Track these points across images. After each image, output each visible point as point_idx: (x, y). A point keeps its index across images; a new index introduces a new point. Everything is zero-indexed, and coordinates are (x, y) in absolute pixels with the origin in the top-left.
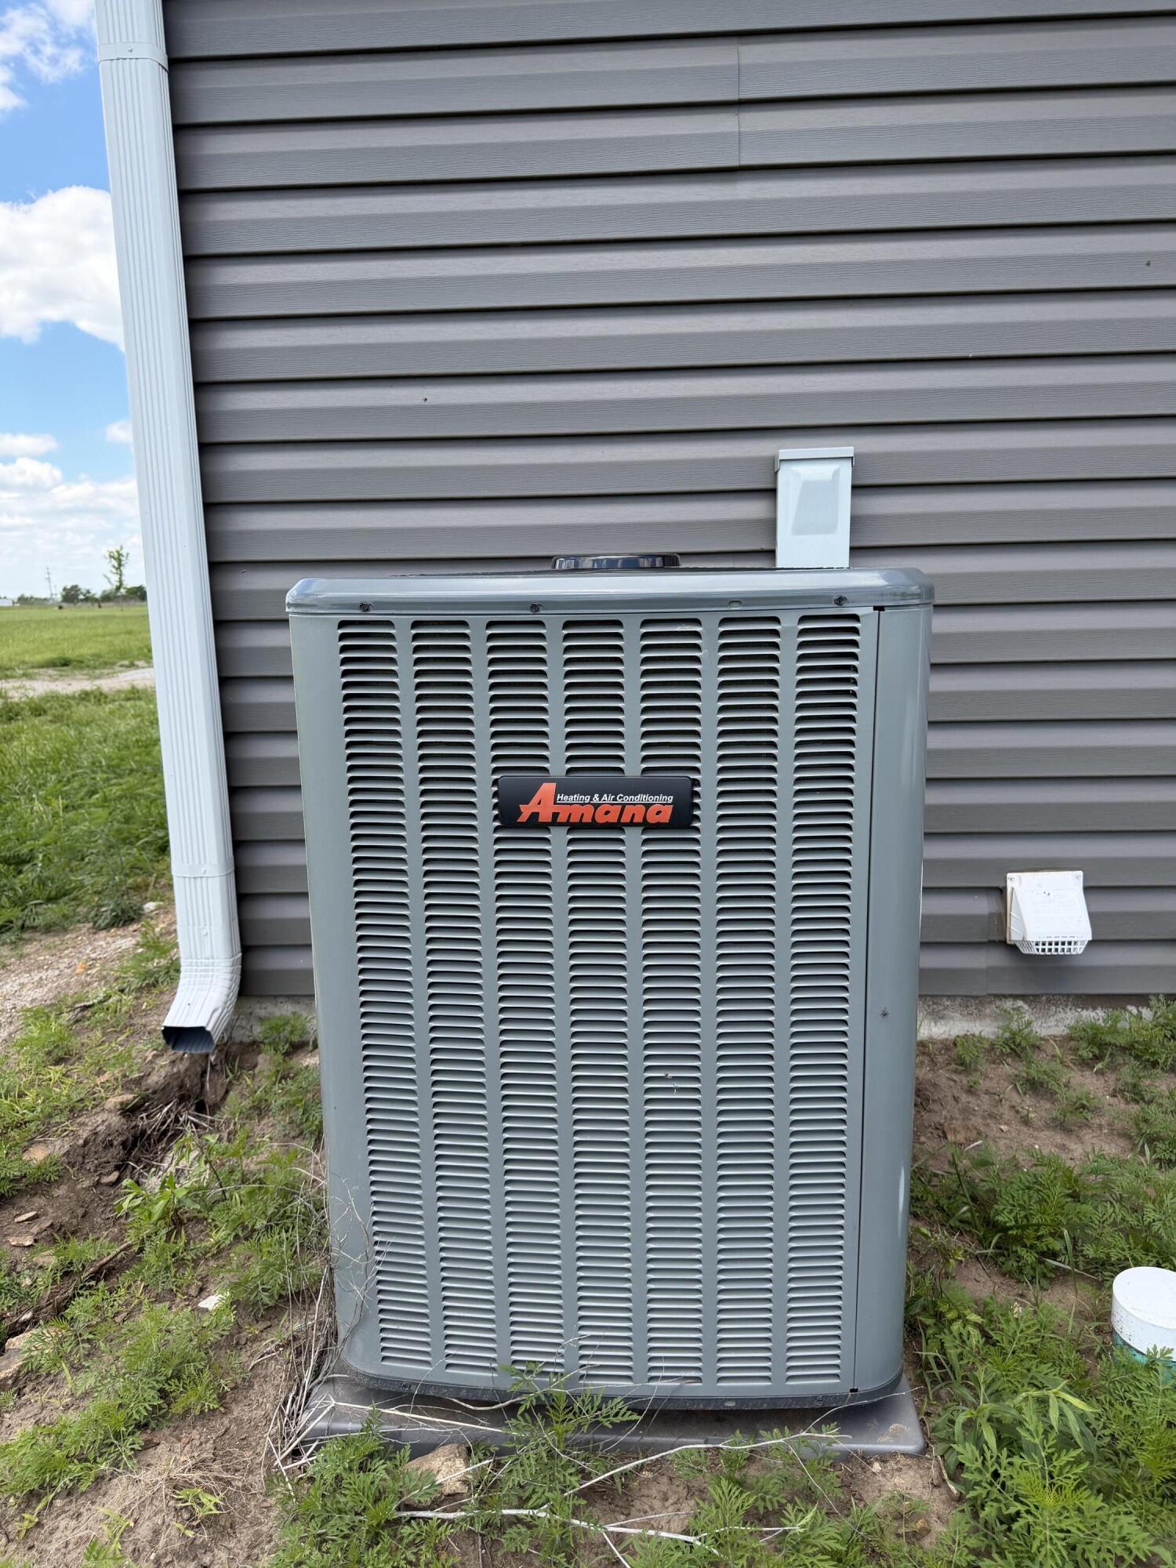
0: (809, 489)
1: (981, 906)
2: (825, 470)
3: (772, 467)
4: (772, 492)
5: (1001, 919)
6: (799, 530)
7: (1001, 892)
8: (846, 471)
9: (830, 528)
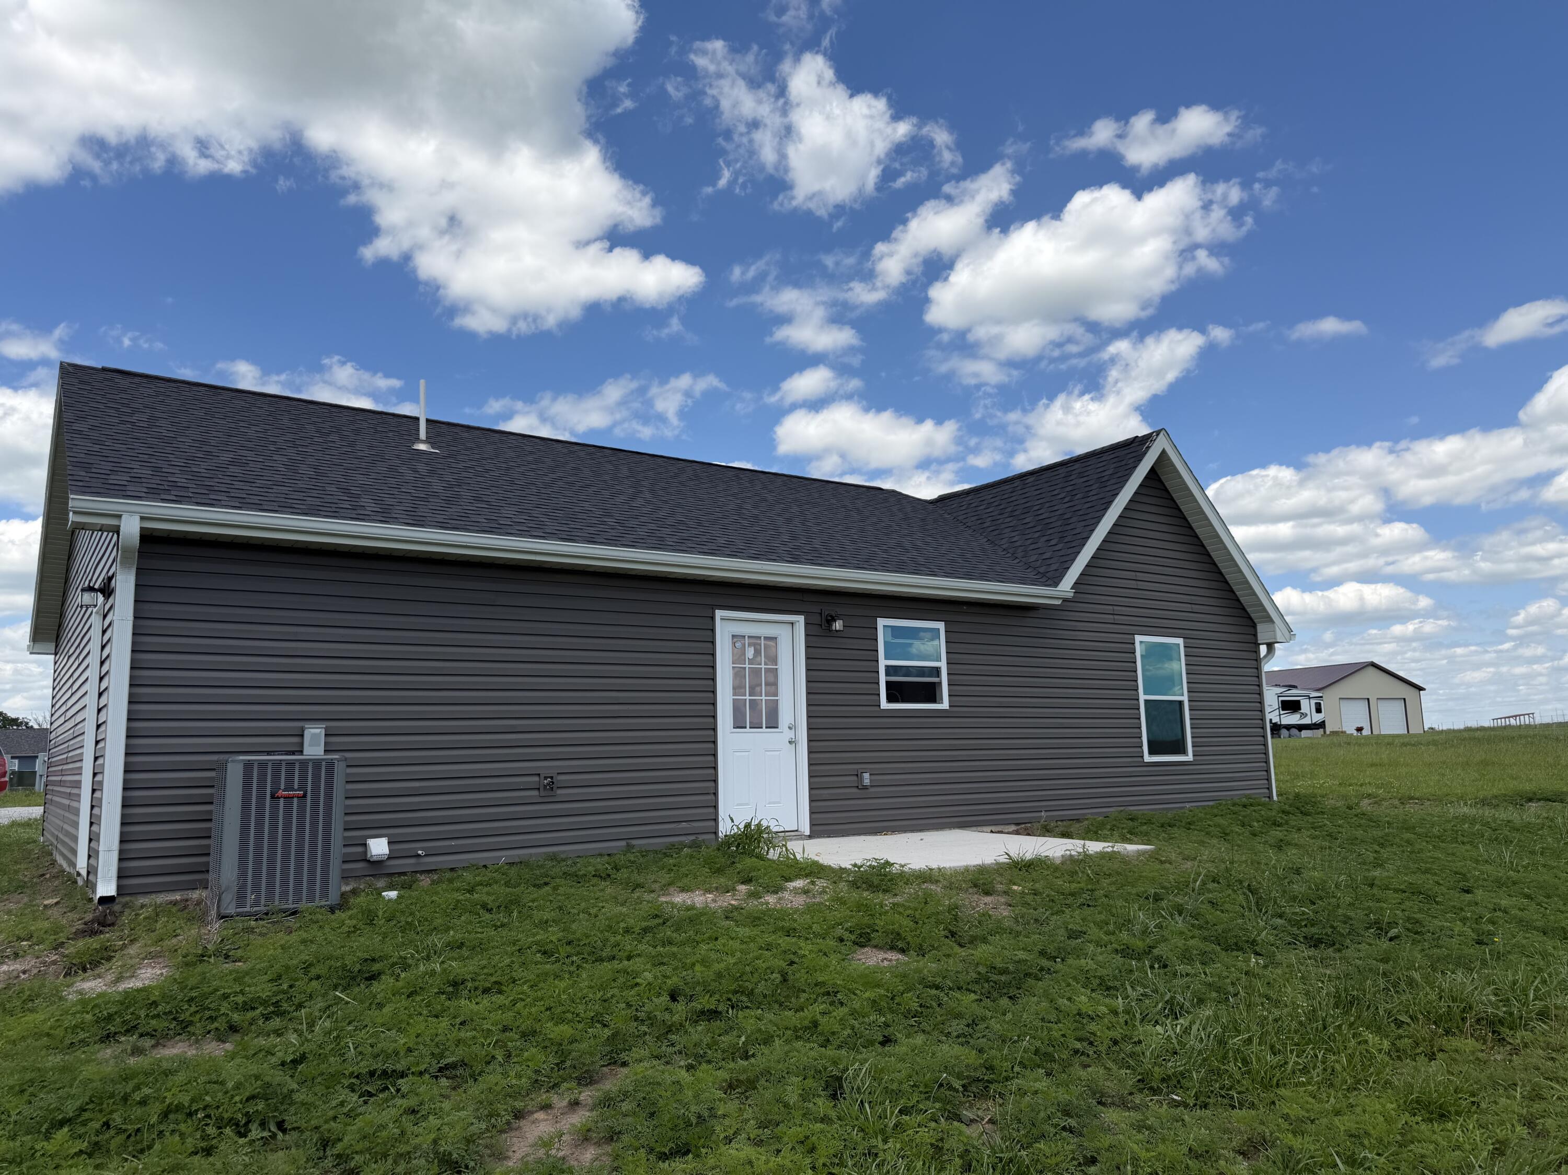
0: (314, 735)
1: (360, 849)
2: (318, 731)
3: (303, 730)
4: (302, 736)
5: (365, 852)
6: (310, 746)
7: (365, 845)
8: (323, 731)
9: (319, 745)
